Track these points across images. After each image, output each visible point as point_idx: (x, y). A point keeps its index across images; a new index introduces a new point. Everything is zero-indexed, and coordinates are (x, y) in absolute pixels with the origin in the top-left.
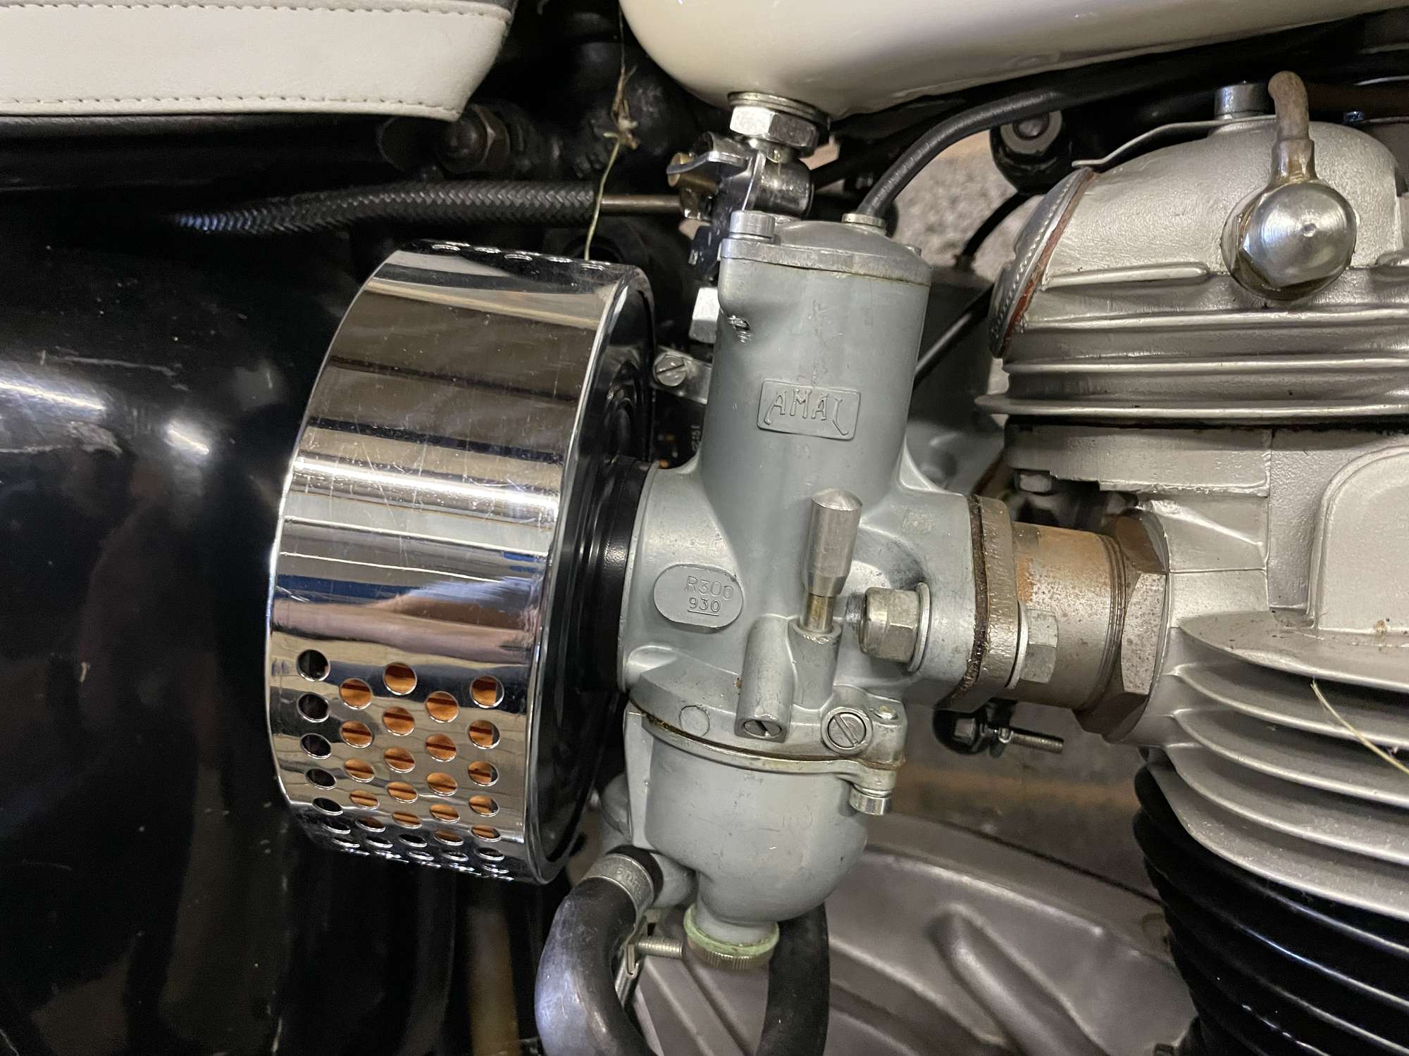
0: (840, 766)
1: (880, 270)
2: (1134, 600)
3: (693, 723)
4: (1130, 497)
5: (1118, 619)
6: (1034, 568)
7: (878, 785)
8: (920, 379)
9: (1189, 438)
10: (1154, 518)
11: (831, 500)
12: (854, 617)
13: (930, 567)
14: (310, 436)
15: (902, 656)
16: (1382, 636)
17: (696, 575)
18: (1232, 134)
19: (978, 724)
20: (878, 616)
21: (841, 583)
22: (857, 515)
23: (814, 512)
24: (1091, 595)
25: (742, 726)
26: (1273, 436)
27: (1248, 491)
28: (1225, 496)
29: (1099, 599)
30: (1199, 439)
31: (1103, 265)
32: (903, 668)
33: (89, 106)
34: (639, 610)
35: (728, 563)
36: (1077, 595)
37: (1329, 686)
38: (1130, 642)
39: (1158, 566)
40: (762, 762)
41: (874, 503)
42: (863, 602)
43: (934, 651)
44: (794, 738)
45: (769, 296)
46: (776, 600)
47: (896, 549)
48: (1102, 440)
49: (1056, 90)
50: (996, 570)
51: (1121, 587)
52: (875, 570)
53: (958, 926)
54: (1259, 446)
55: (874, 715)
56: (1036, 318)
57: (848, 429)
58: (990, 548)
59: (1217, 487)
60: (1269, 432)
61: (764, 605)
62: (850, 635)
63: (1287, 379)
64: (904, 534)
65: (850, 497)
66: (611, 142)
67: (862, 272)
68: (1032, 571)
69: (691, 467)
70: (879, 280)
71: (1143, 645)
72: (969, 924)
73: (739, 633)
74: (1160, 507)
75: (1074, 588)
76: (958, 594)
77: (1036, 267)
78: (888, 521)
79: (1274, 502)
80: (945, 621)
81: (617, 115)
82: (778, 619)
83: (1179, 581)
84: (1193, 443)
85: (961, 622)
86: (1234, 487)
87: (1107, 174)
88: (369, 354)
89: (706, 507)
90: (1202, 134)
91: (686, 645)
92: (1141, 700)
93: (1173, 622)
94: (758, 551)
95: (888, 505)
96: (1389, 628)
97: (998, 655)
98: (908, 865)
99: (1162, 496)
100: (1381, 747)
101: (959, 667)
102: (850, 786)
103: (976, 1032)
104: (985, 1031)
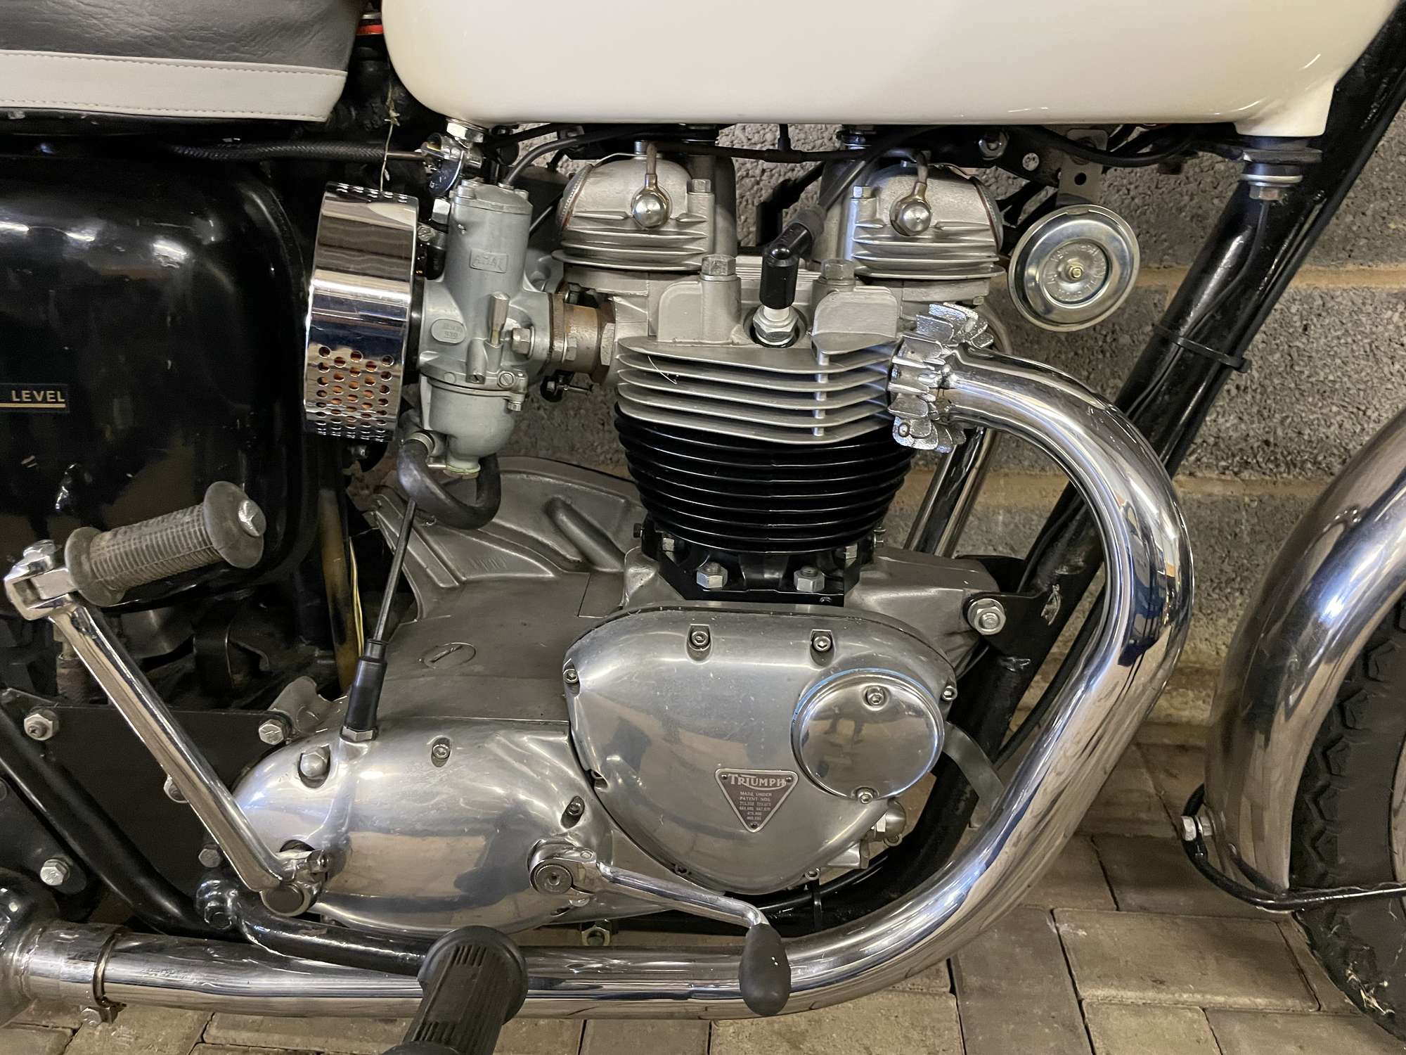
0: (507, 393)
1: (513, 211)
2: (604, 333)
3: (449, 379)
4: (607, 295)
5: (599, 340)
6: (571, 321)
7: (518, 400)
8: (531, 234)
9: (623, 274)
10: (613, 301)
11: (498, 295)
12: (507, 339)
13: (535, 321)
14: (318, 273)
15: (525, 352)
16: (675, 342)
17: (448, 323)
18: (639, 161)
19: (555, 383)
20: (517, 338)
21: (503, 325)
22: (508, 302)
23: (492, 301)
24: (591, 330)
25: (468, 379)
26: (648, 276)
27: (642, 294)
28: (635, 296)
29: (594, 333)
30: (627, 275)
31: (593, 210)
32: (526, 356)
33: (163, 113)
34: (426, 338)
35: (460, 319)
36: (586, 330)
37: (653, 357)
38: (603, 347)
39: (613, 321)
40: (475, 392)
41: (514, 296)
42: (511, 333)
43: (536, 349)
44: (488, 383)
45: (473, 219)
46: (479, 332)
47: (522, 314)
48: (596, 273)
50: (557, 321)
51: (601, 328)
52: (515, 321)
53: (559, 504)
54: (645, 278)
55: (516, 375)
57: (504, 270)
58: (555, 313)
59: (632, 292)
60: (646, 274)
61: (475, 334)
62: (506, 345)
63: (652, 256)
64: (525, 308)
65: (506, 295)
66: (389, 123)
67: (507, 212)
69: (440, 280)
71: (607, 349)
72: (564, 503)
73: (465, 345)
74: (616, 299)
75: (585, 328)
76: (544, 330)
77: (570, 208)
78: (519, 303)
79: (650, 299)
80: (540, 339)
81: (389, 108)
82: (480, 339)
83: (619, 326)
84: (625, 277)
85: (545, 339)
86: (638, 293)
87: (598, 170)
88: (344, 245)
89: (449, 297)
90: (630, 158)
91: (442, 351)
92: (607, 368)
93: (616, 340)
94: (472, 314)
95: (518, 298)
96: (677, 341)
97: (558, 351)
98: (533, 478)
99: (616, 295)
101: (545, 355)
102: (508, 401)
103: (568, 556)
104: (572, 555)
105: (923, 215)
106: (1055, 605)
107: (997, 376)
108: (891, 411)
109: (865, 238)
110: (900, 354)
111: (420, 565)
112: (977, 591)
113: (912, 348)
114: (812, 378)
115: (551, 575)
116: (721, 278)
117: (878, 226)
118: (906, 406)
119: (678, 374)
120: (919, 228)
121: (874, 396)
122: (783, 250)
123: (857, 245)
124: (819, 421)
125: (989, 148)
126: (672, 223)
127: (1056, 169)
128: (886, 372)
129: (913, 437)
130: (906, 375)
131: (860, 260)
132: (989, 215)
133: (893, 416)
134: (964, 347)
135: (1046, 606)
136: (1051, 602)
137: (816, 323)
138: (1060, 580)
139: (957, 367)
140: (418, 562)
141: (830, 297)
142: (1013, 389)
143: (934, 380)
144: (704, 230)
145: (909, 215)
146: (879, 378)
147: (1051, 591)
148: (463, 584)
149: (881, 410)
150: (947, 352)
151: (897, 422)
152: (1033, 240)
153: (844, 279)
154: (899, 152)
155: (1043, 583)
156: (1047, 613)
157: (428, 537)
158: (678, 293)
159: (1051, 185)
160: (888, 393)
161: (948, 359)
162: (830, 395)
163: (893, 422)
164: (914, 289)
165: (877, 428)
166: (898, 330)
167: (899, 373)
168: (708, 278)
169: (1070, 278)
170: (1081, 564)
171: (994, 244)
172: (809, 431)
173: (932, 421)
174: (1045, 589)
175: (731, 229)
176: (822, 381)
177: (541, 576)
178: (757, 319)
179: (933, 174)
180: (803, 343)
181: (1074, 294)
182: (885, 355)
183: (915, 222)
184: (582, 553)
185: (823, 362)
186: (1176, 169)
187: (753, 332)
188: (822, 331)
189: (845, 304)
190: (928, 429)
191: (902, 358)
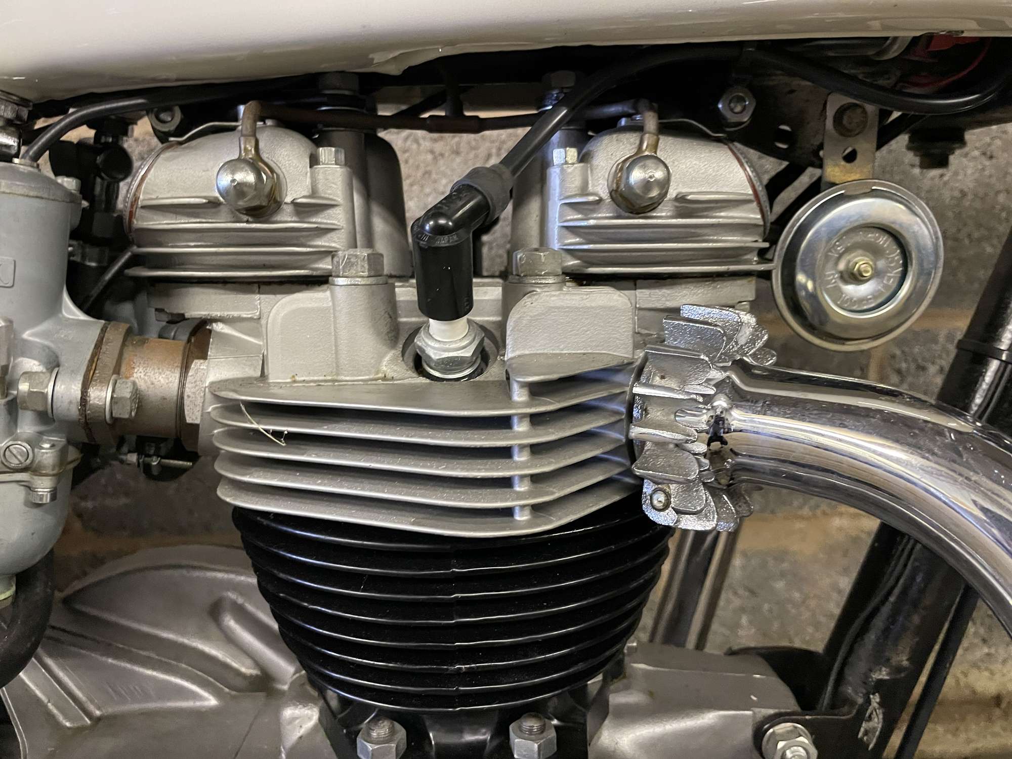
2: (190, 374)
4: (204, 322)
5: (182, 385)
6: (136, 359)
7: (45, 486)
9: (221, 288)
10: (210, 330)
13: (62, 359)
15: (41, 408)
16: (295, 382)
18: (242, 131)
19: (138, 455)
20: (23, 386)
21: (6, 368)
22: (13, 331)
24: (168, 372)
26: (259, 288)
27: (249, 316)
28: (240, 319)
29: (173, 375)
30: (226, 289)
31: (169, 195)
32: (47, 416)
36: (160, 373)
38: (189, 396)
42: (19, 380)
43: (58, 403)
47: (47, 350)
48: (184, 290)
49: (144, 99)
50: (104, 360)
51: (185, 368)
52: (36, 363)
53: (226, 605)
54: (253, 292)
55: (36, 446)
56: (140, 223)
57: (8, 281)
59: (236, 314)
60: (257, 285)
63: (262, 258)
64: (52, 342)
67: (8, 191)
68: (135, 361)
70: (21, 198)
71: (196, 397)
75: (159, 369)
76: (75, 373)
77: (135, 195)
78: (44, 335)
79: (263, 322)
80: (63, 387)
83: (213, 363)
84: (222, 291)
85: (73, 387)
86: (244, 315)
87: (183, 146)
92: (196, 427)
93: (207, 385)
96: (297, 378)
97: (94, 404)
98: (196, 574)
99: (216, 321)
100: (267, 431)
101: (74, 412)
102: (29, 488)
103: (243, 670)
104: (247, 669)
105: (659, 174)
106: (876, 722)
107: (809, 406)
108: (638, 472)
109: (575, 218)
110: (643, 379)
111: (38, 700)
112: (771, 712)
113: (660, 369)
114: (504, 422)
115: (212, 701)
116: (359, 281)
117: (591, 198)
118: (661, 462)
119: (286, 429)
120: (654, 193)
121: (609, 448)
122: (442, 221)
123: (565, 232)
124: (520, 496)
125: (732, 110)
126: (288, 209)
127: (817, 143)
128: (623, 410)
129: (678, 512)
130: (656, 414)
131: (569, 251)
132: (750, 180)
133: (641, 479)
134: (742, 367)
135: (864, 725)
136: (870, 718)
137: (509, 341)
138: (879, 686)
139: (739, 398)
140: (36, 696)
141: (526, 300)
142: (842, 426)
143: (703, 420)
144: (337, 217)
145: (637, 176)
146: (613, 419)
147: (868, 702)
148: (97, 720)
149: (619, 470)
150: (716, 375)
151: (648, 488)
152: (802, 231)
153: (547, 274)
154: (613, 109)
155: (856, 693)
156: (866, 733)
157: (50, 662)
158: (294, 307)
159: (813, 165)
160: (630, 443)
161: (719, 385)
162: (536, 449)
163: (641, 487)
164: (653, 291)
165: (617, 498)
166: (636, 346)
167: (645, 411)
168: (340, 281)
169: (855, 277)
170: (905, 663)
171: (761, 223)
172: (508, 512)
173: (704, 484)
174: (860, 701)
175: (396, 235)
176: (521, 427)
177: (198, 704)
178: (421, 341)
179: (665, 129)
180: (493, 372)
181: (861, 300)
182: (621, 385)
183: (647, 185)
184: (257, 663)
185: (519, 395)
186: (942, 162)
187: (419, 363)
188: (518, 353)
189: (551, 309)
190: (700, 498)
191: (647, 385)
